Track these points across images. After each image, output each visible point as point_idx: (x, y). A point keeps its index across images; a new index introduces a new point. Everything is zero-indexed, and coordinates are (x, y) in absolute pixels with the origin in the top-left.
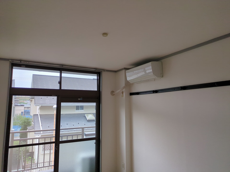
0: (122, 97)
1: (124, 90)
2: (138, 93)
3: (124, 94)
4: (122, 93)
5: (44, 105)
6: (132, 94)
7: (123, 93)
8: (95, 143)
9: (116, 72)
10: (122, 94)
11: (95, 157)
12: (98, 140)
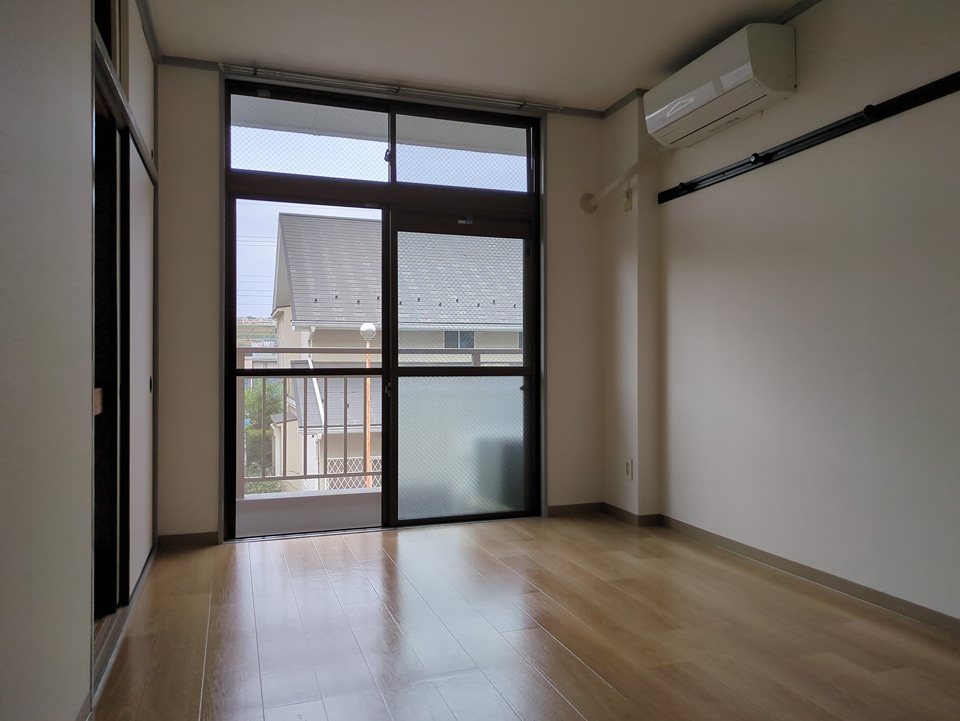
0: (626, 211)
1: (635, 180)
2: (690, 187)
3: (635, 198)
4: (628, 197)
5: (326, 325)
6: (665, 197)
7: (629, 194)
8: (521, 388)
9: (602, 115)
10: (625, 199)
11: (522, 439)
12: (533, 375)
